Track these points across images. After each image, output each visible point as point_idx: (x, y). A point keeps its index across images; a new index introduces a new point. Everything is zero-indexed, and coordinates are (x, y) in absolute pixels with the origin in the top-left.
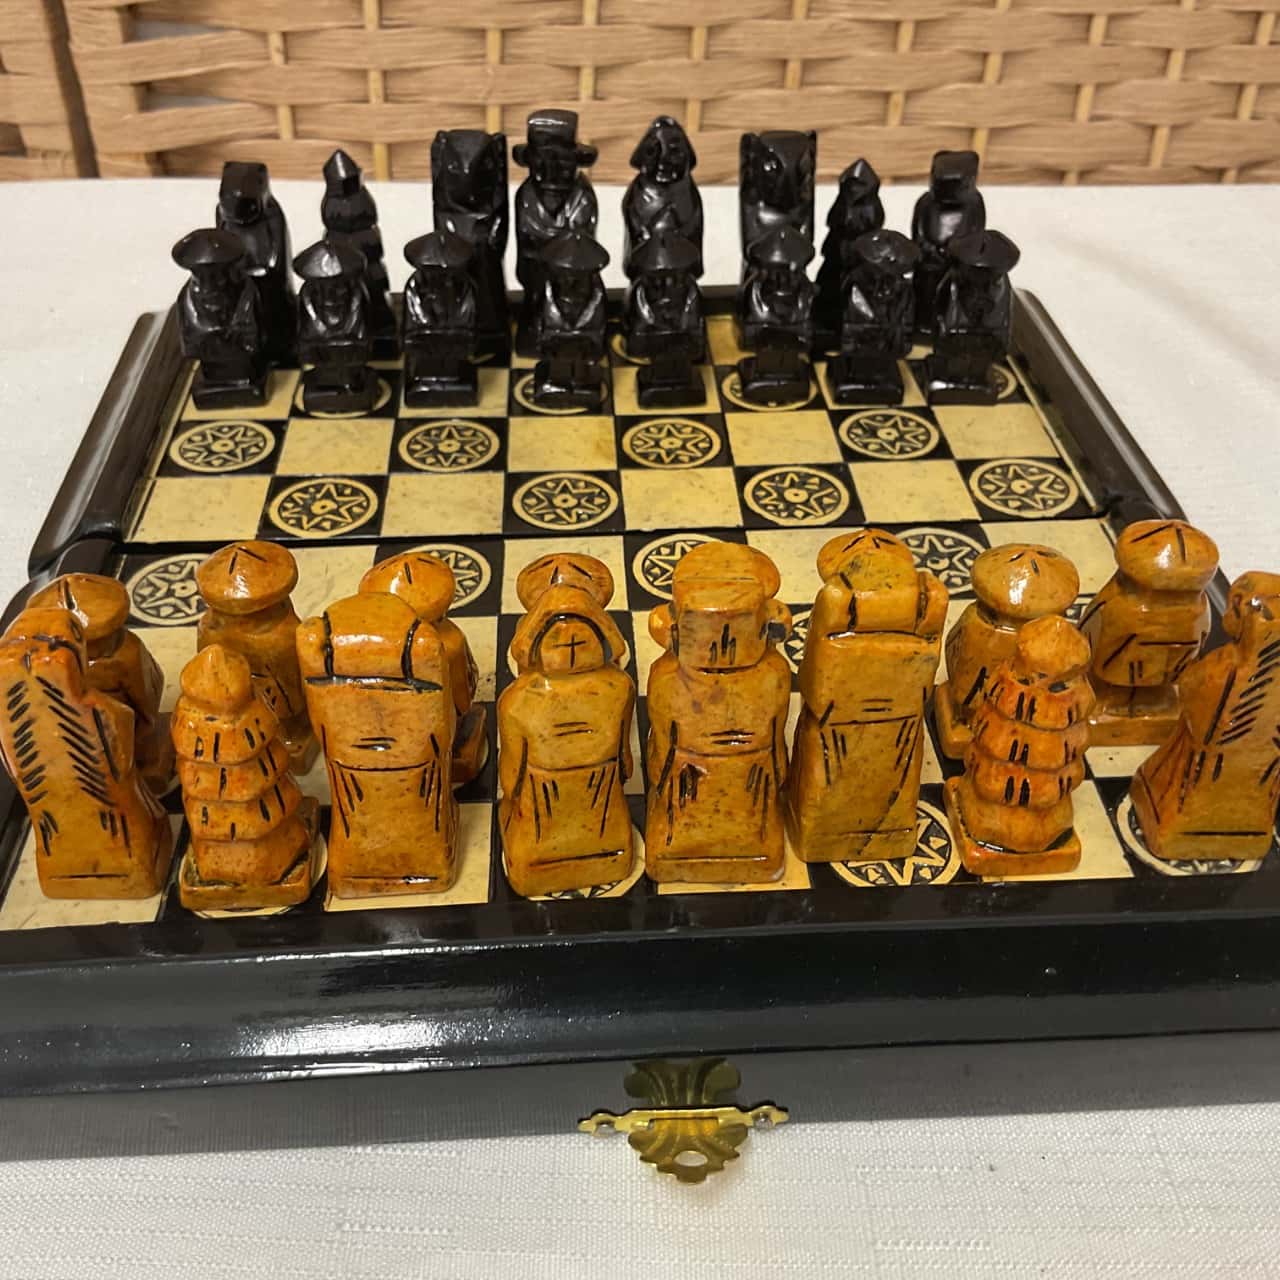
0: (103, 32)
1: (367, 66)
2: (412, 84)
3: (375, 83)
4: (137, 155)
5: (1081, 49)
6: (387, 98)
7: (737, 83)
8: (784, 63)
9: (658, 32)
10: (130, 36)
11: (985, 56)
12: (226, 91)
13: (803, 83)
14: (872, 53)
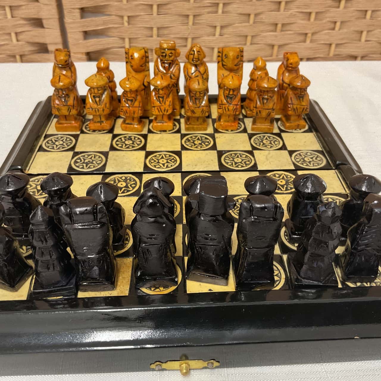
0: (75, 16)
1: (153, 26)
2: (166, 32)
3: (155, 31)
4: (82, 53)
5: (364, 20)
6: (158, 36)
7: (262, 31)
8: (276, 25)
9: (240, 16)
10: (82, 17)
11: (335, 23)
12: (110, 34)
13: (282, 31)
14: (302, 22)
